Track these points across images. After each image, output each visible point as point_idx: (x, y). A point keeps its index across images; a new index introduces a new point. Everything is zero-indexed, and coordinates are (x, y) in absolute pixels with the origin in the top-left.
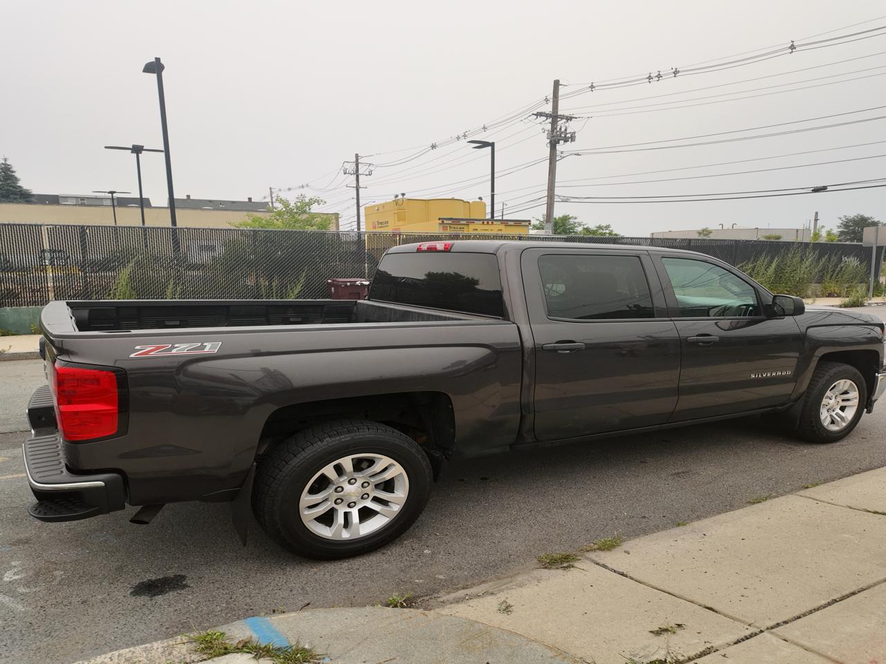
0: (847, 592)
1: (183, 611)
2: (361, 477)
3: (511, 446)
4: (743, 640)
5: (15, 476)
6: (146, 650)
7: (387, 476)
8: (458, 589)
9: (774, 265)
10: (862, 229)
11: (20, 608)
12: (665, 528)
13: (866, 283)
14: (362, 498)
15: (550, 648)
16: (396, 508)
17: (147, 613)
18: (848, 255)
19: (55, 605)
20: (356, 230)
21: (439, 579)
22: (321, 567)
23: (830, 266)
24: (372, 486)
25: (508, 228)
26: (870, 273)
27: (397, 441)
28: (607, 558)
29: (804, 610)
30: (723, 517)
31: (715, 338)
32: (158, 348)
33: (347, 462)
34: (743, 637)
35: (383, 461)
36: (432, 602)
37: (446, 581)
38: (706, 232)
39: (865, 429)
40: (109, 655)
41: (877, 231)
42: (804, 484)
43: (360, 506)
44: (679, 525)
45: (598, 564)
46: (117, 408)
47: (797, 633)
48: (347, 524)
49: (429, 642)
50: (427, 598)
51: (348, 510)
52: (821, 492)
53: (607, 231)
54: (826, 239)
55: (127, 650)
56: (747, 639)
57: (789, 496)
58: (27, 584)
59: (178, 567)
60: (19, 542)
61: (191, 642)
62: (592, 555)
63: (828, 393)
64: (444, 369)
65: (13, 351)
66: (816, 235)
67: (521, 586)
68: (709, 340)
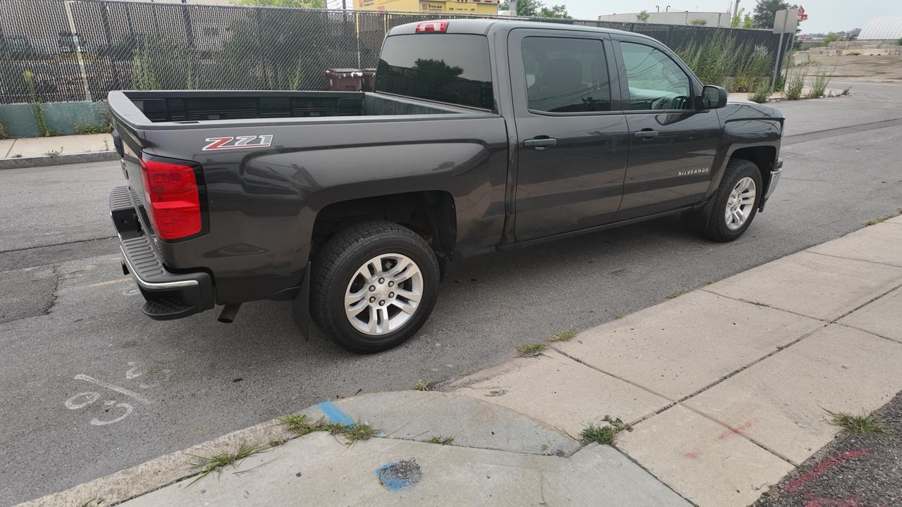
0: (732, 371)
1: (269, 401)
2: (387, 277)
3: (497, 246)
4: (663, 410)
5: (107, 283)
6: (252, 431)
7: (407, 275)
8: (463, 376)
9: (698, 54)
10: (774, 14)
11: (147, 401)
12: (607, 321)
13: (770, 76)
14: (389, 296)
15: (534, 420)
16: (414, 306)
17: (242, 403)
18: (759, 43)
19: (172, 398)
20: (342, 8)
21: (449, 368)
22: (363, 360)
23: (743, 57)
24: (395, 285)
25: (481, 7)
26: (774, 64)
27: (414, 242)
28: (565, 346)
29: (704, 386)
30: (648, 310)
31: (655, 133)
32: (224, 141)
33: (377, 261)
34: (662, 408)
35: (404, 261)
36: (446, 387)
37: (454, 368)
38: (644, 15)
39: (755, 229)
40: (227, 436)
41: (787, 15)
42: (707, 281)
43: (387, 304)
44: (616, 318)
45: (560, 352)
46: (198, 205)
47: (699, 404)
48: (379, 321)
49: (451, 417)
50: (442, 384)
51: (380, 308)
52: (719, 287)
53: (563, 14)
54: (744, 24)
55: (239, 432)
56: (666, 409)
57: (698, 291)
58: (146, 382)
59: (257, 363)
60: (127, 345)
61: (283, 424)
62: (555, 345)
63: (734, 192)
64: (434, 170)
65: (65, 153)
66: (737, 19)
67: (507, 371)
68: (651, 135)
